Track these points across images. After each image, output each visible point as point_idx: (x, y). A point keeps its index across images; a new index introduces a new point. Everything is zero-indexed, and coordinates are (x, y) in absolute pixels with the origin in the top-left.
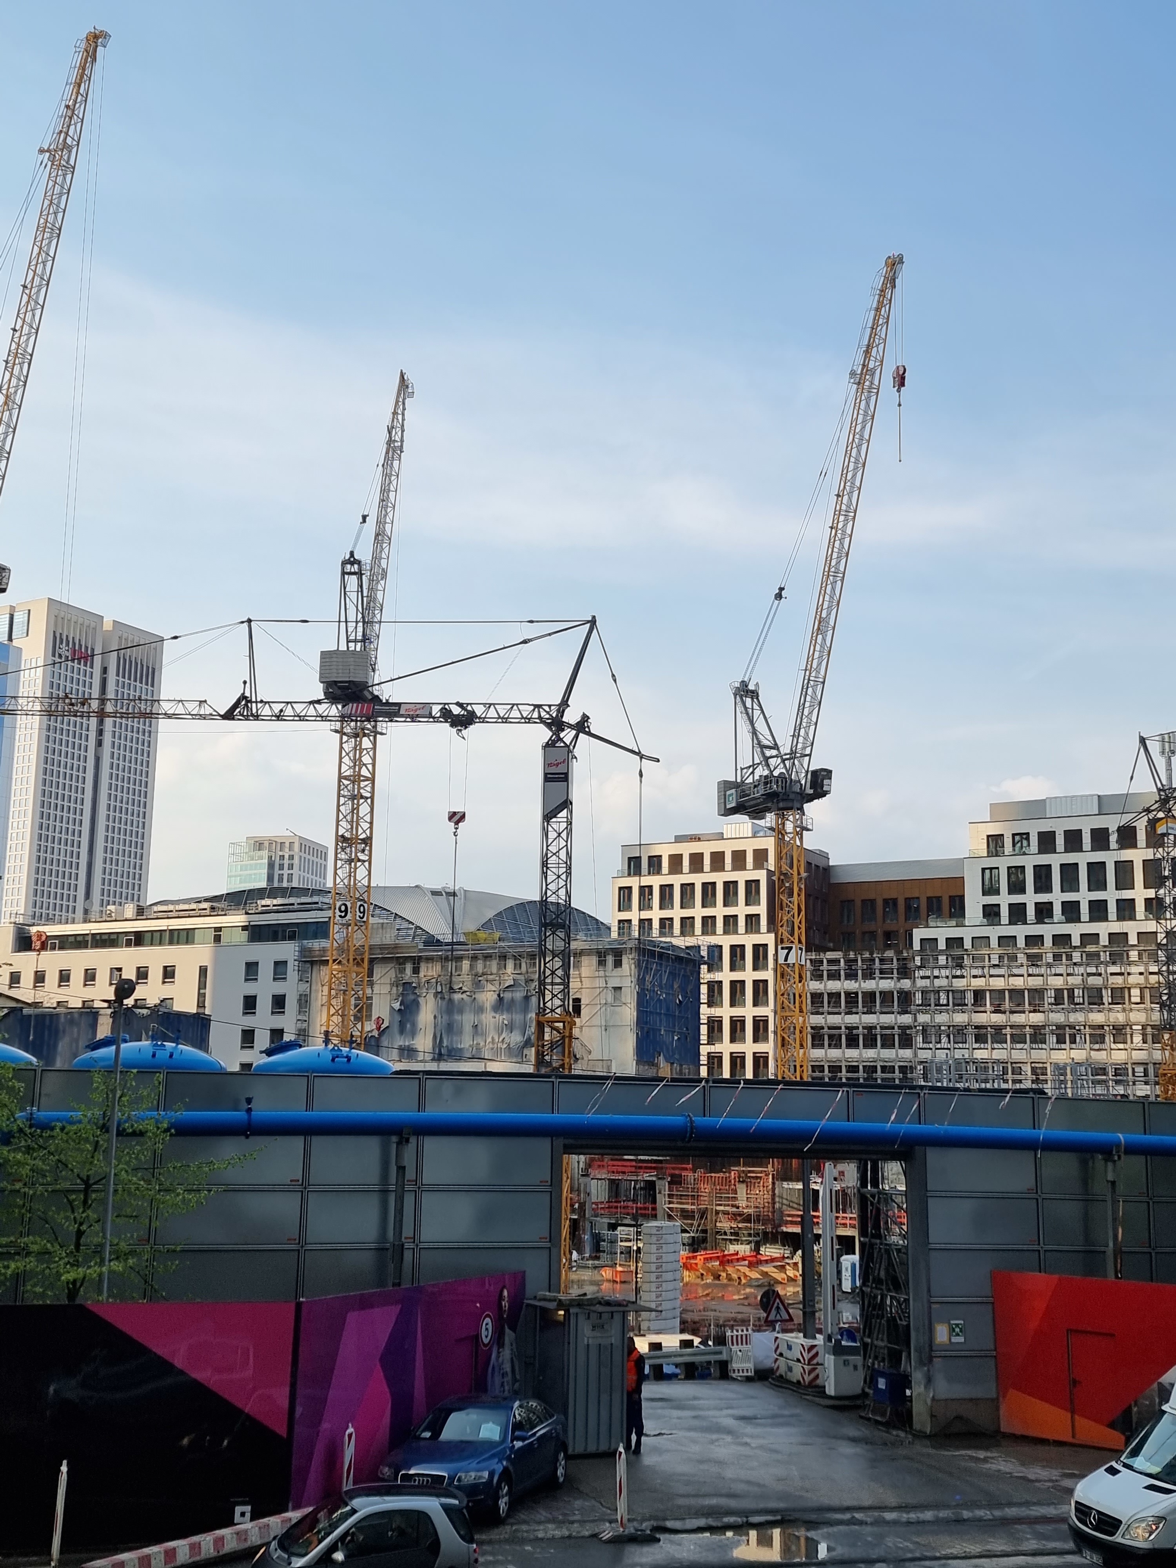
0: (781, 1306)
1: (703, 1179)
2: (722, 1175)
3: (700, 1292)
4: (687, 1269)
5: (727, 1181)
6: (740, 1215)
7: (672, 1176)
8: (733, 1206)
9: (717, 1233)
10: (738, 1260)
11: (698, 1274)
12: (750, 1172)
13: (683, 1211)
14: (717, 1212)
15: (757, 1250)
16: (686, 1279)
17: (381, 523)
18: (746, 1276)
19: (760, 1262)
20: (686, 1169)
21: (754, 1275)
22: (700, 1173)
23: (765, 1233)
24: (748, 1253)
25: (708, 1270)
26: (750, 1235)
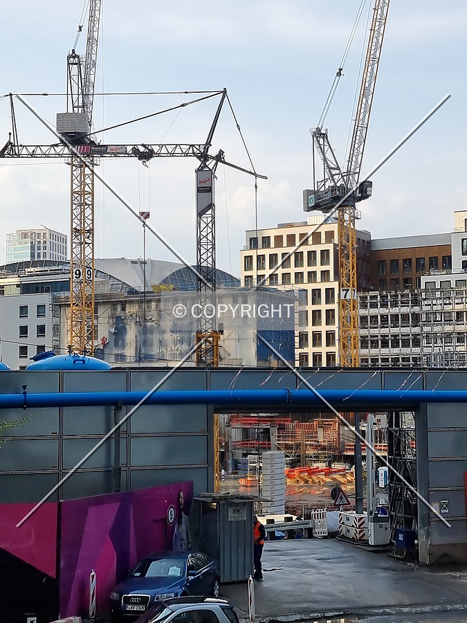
0: (343, 496)
1: (298, 426)
2: (308, 423)
3: (297, 491)
4: (289, 478)
5: (312, 427)
6: (319, 446)
7: (279, 425)
8: (315, 441)
9: (306, 457)
10: (319, 472)
11: (295, 480)
12: (325, 421)
13: (286, 444)
14: (306, 445)
15: (330, 466)
16: (289, 484)
17: (90, 31)
18: (323, 481)
19: (331, 473)
20: (288, 421)
21: (328, 480)
22: (296, 422)
23: (335, 456)
24: (324, 468)
25: (302, 478)
26: (325, 457)
